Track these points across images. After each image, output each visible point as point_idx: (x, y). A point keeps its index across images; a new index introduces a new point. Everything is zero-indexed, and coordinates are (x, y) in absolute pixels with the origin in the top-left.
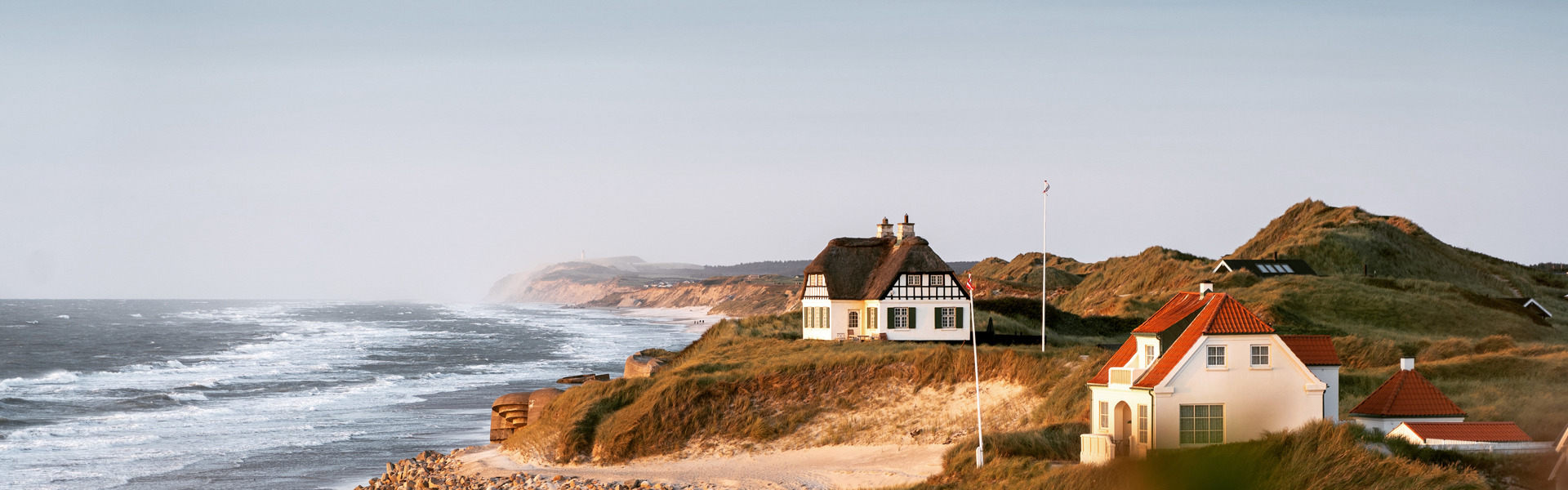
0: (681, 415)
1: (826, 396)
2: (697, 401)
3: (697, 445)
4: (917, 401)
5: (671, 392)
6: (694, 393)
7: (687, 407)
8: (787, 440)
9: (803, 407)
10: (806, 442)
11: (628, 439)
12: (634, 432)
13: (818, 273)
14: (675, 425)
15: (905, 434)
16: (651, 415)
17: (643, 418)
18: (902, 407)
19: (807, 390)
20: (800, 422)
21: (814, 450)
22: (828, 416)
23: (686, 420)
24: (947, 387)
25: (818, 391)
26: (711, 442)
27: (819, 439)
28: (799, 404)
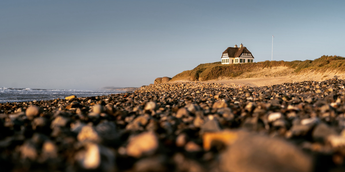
0: (217, 72)
1: (244, 70)
2: (219, 70)
3: (220, 78)
4: (264, 70)
5: (214, 68)
6: (219, 68)
7: (218, 71)
8: (238, 77)
9: (240, 71)
10: (243, 77)
11: (207, 76)
12: (208, 75)
13: (226, 53)
14: (216, 74)
15: (263, 76)
16: (211, 72)
17: (210, 73)
18: (261, 71)
19: (240, 68)
20: (240, 74)
21: (244, 79)
22: (245, 73)
23: (218, 73)
24: (269, 68)
25: (242, 69)
26: (223, 77)
27: (245, 77)
28: (239, 71)
